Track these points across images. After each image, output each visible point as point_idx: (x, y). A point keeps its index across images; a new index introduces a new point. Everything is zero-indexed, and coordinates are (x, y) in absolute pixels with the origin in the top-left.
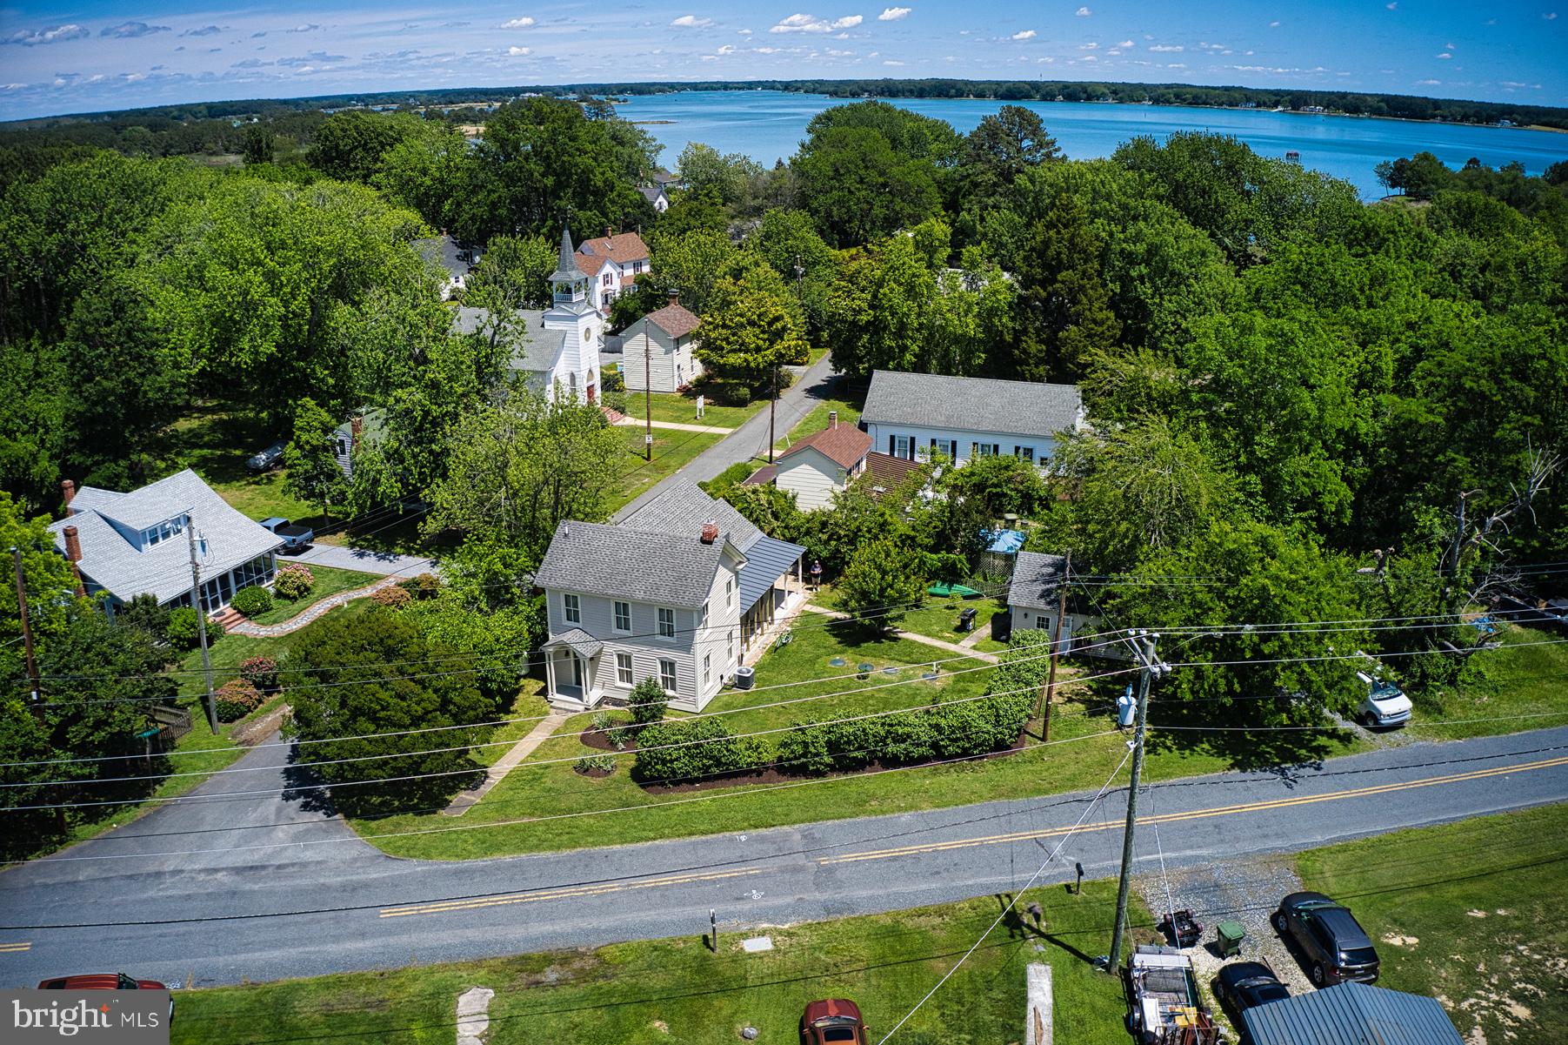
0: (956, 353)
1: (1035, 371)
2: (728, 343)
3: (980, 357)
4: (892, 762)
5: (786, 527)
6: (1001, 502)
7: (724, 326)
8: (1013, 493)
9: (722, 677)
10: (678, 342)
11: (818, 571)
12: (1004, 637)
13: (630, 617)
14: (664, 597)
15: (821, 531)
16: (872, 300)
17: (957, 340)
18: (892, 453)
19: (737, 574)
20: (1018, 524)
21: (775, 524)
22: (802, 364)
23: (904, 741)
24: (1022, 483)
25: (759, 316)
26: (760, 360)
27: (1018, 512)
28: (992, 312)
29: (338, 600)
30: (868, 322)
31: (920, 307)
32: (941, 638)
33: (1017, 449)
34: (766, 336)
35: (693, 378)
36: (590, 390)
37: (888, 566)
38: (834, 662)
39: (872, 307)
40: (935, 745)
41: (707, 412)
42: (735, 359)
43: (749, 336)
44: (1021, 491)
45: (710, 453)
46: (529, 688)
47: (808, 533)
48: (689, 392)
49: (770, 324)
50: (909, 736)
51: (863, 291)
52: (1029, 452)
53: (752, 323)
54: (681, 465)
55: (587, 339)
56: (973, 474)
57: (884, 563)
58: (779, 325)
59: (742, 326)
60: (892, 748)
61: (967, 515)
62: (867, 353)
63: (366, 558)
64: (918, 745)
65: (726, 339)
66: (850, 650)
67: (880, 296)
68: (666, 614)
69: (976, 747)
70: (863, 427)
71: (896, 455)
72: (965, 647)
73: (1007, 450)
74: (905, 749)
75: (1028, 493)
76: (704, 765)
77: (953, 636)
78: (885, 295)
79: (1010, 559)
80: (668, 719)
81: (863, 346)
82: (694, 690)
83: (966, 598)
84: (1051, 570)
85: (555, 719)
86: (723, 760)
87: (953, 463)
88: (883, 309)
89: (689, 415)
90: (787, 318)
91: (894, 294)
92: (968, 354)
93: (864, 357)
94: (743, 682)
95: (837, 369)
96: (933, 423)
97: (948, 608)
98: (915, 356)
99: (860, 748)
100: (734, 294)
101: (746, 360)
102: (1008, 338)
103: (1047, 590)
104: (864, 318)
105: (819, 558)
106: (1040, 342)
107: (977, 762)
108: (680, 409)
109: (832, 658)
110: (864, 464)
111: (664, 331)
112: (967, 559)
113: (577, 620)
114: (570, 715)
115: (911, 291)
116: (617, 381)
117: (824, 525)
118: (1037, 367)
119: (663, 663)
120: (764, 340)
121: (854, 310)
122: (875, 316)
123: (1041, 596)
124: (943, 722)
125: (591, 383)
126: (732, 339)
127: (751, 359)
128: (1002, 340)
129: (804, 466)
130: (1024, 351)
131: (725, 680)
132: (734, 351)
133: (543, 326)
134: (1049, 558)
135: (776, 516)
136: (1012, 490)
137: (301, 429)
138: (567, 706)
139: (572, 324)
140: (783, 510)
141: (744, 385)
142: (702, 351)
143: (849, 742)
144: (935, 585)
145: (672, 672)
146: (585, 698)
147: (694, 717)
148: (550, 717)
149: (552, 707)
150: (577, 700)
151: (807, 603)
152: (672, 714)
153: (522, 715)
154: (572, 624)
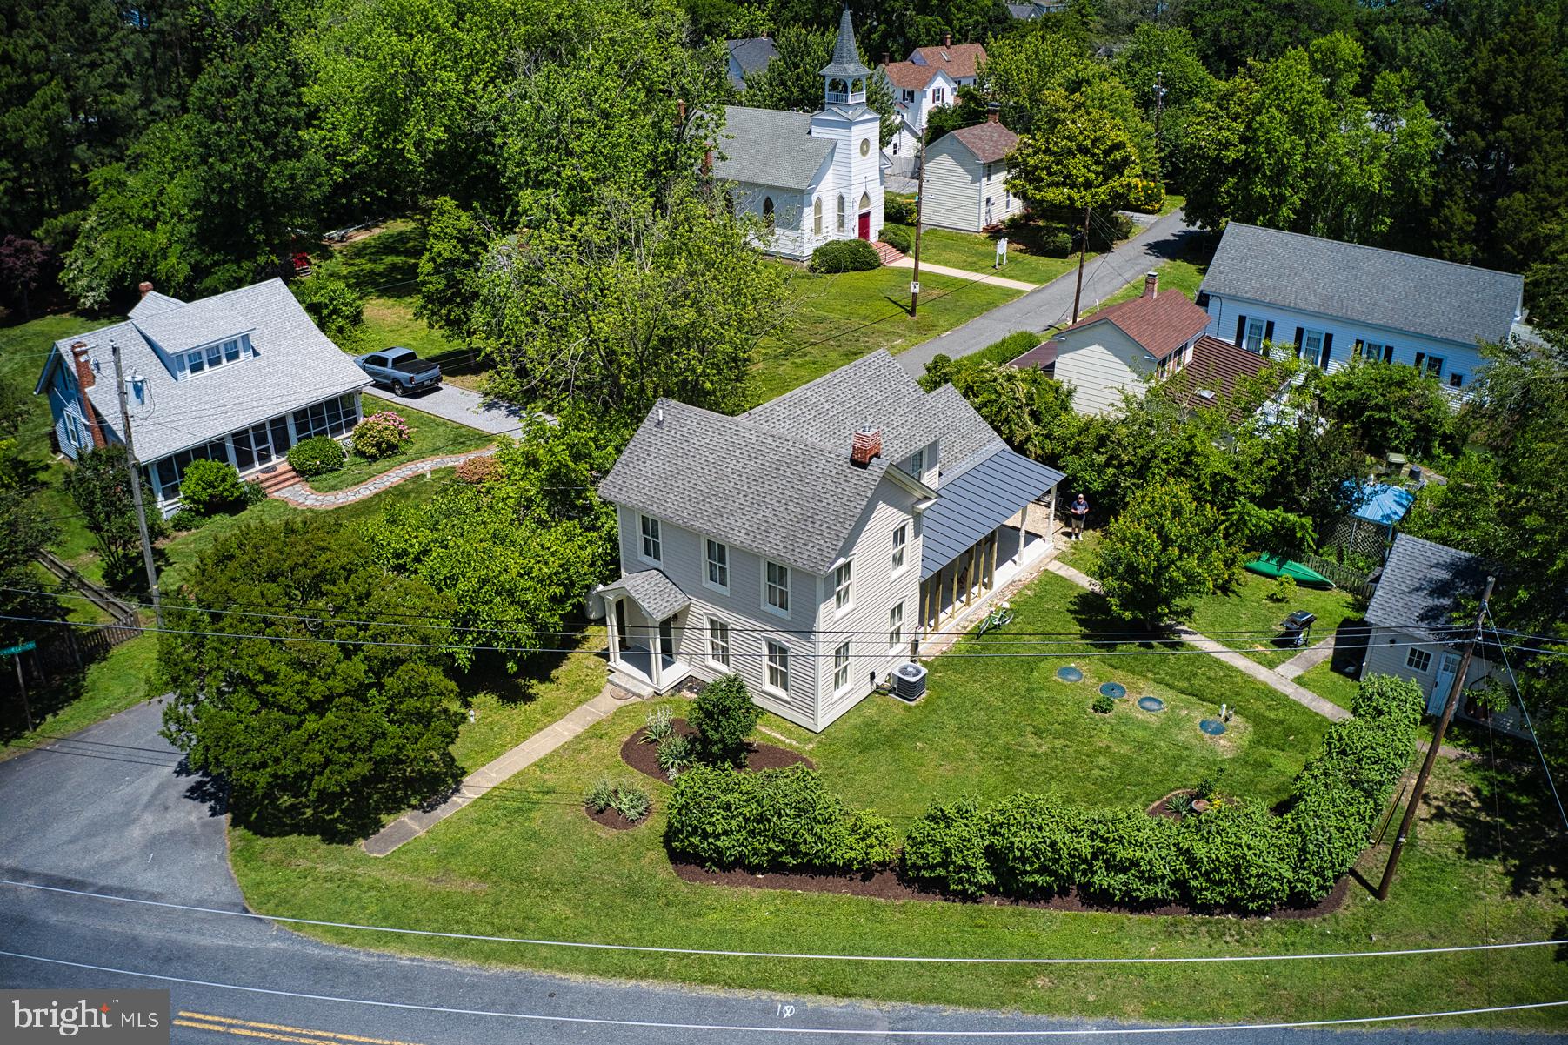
0: (1352, 213)
1: (1457, 249)
2: (1050, 174)
3: (1383, 222)
4: (1101, 899)
5: (1048, 436)
6: (1385, 433)
7: (1048, 151)
8: (1405, 423)
9: (873, 676)
10: (990, 169)
11: (1082, 510)
12: (1350, 669)
13: (727, 566)
14: (773, 546)
15: (1097, 450)
16: (1245, 131)
17: (1354, 195)
18: (1239, 343)
19: (918, 516)
20: (1405, 470)
21: (1033, 428)
22: (1152, 212)
23: (1125, 871)
24: (1420, 409)
25: (1093, 142)
26: (1089, 198)
27: (1407, 451)
28: (1407, 162)
29: (425, 466)
30: (1236, 161)
31: (1308, 146)
32: (1249, 654)
33: (1420, 357)
34: (1100, 169)
35: (1006, 217)
36: (864, 219)
37: (1173, 529)
38: (1065, 672)
39: (1244, 140)
40: (1180, 884)
41: (1010, 260)
42: (1055, 195)
43: (1078, 166)
44: (1417, 422)
45: (996, 314)
46: (592, 642)
47: (1077, 450)
48: (995, 233)
49: (1107, 153)
50: (1135, 863)
51: (1234, 119)
52: (1436, 364)
53: (1083, 150)
54: (952, 326)
55: (864, 153)
56: (1349, 386)
57: (1168, 525)
58: (1118, 155)
59: (1070, 152)
60: (1101, 878)
61: (1324, 456)
62: (1232, 203)
63: (494, 411)
64: (1152, 880)
65: (1048, 168)
66: (1097, 653)
67: (1255, 125)
68: (777, 572)
69: (1253, 898)
70: (1203, 300)
71: (1244, 346)
72: (1283, 677)
73: (1403, 358)
74: (1126, 883)
75: (1426, 425)
76: (770, 850)
77: (1269, 652)
78: (1262, 124)
79: (1384, 533)
81: (1227, 192)
82: (816, 695)
83: (1301, 583)
84: (1444, 575)
85: (605, 704)
86: (803, 848)
87: (1325, 364)
88: (1257, 143)
89: (989, 263)
90: (1130, 148)
91: (1275, 125)
92: (1368, 217)
93: (1227, 206)
94: (905, 689)
95: (1190, 220)
96: (1301, 304)
97: (1272, 598)
98: (1295, 211)
99: (1044, 870)
100: (1064, 110)
101: (1070, 198)
102: (1425, 200)
103: (1432, 609)
104: (1232, 155)
105: (1086, 491)
106: (1470, 210)
107: (1252, 920)
108: (978, 254)
109: (1063, 663)
110: (1188, 356)
111: (973, 154)
112: (1315, 527)
113: (656, 557)
114: (634, 699)
115: (1298, 124)
116: (909, 212)
117: (1102, 441)
118: (1460, 244)
119: (771, 647)
120: (1098, 174)
121: (1220, 142)
122: (1246, 153)
123: (1422, 618)
124: (1200, 851)
125: (864, 211)
126: (1055, 168)
127: (1076, 196)
128: (1417, 202)
129: (1096, 347)
130: (1446, 221)
131: (879, 680)
132: (1057, 185)
133: (810, 133)
134: (1446, 554)
135: (1036, 417)
136: (1404, 418)
137: (436, 236)
138: (630, 684)
139: (844, 132)
140: (1048, 410)
141: (1065, 231)
142: (1017, 182)
143: (1023, 860)
144: (1259, 559)
145: (784, 663)
146: (655, 676)
147: (810, 741)
148: (600, 698)
149: (609, 681)
150: (643, 676)
151: (1057, 558)
152: (778, 727)
153: (563, 687)
154: (650, 561)
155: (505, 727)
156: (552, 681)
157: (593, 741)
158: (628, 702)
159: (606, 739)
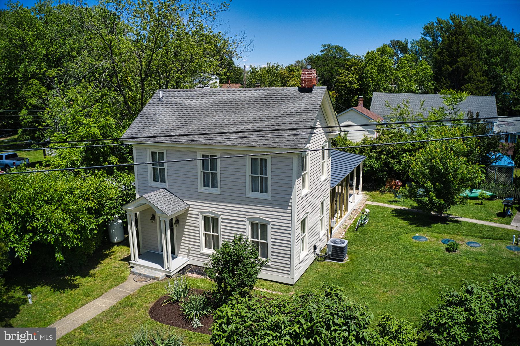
9: (315, 247)
13: (218, 171)
14: (258, 141)
46: (117, 254)
68: (258, 165)
77: (501, 220)
80: (257, 289)
82: (289, 257)
85: (130, 286)
94: (336, 254)
113: (163, 181)
114: (152, 281)
119: (254, 225)
131: (319, 250)
138: (147, 272)
145: (264, 236)
146: (166, 265)
147: (289, 290)
148: (126, 283)
149: (132, 273)
150: (157, 266)
151: (367, 200)
152: (262, 285)
153: (98, 279)
154: (158, 184)
155: (56, 305)
156: (91, 276)
157: (125, 309)
158: (147, 283)
159: (135, 307)
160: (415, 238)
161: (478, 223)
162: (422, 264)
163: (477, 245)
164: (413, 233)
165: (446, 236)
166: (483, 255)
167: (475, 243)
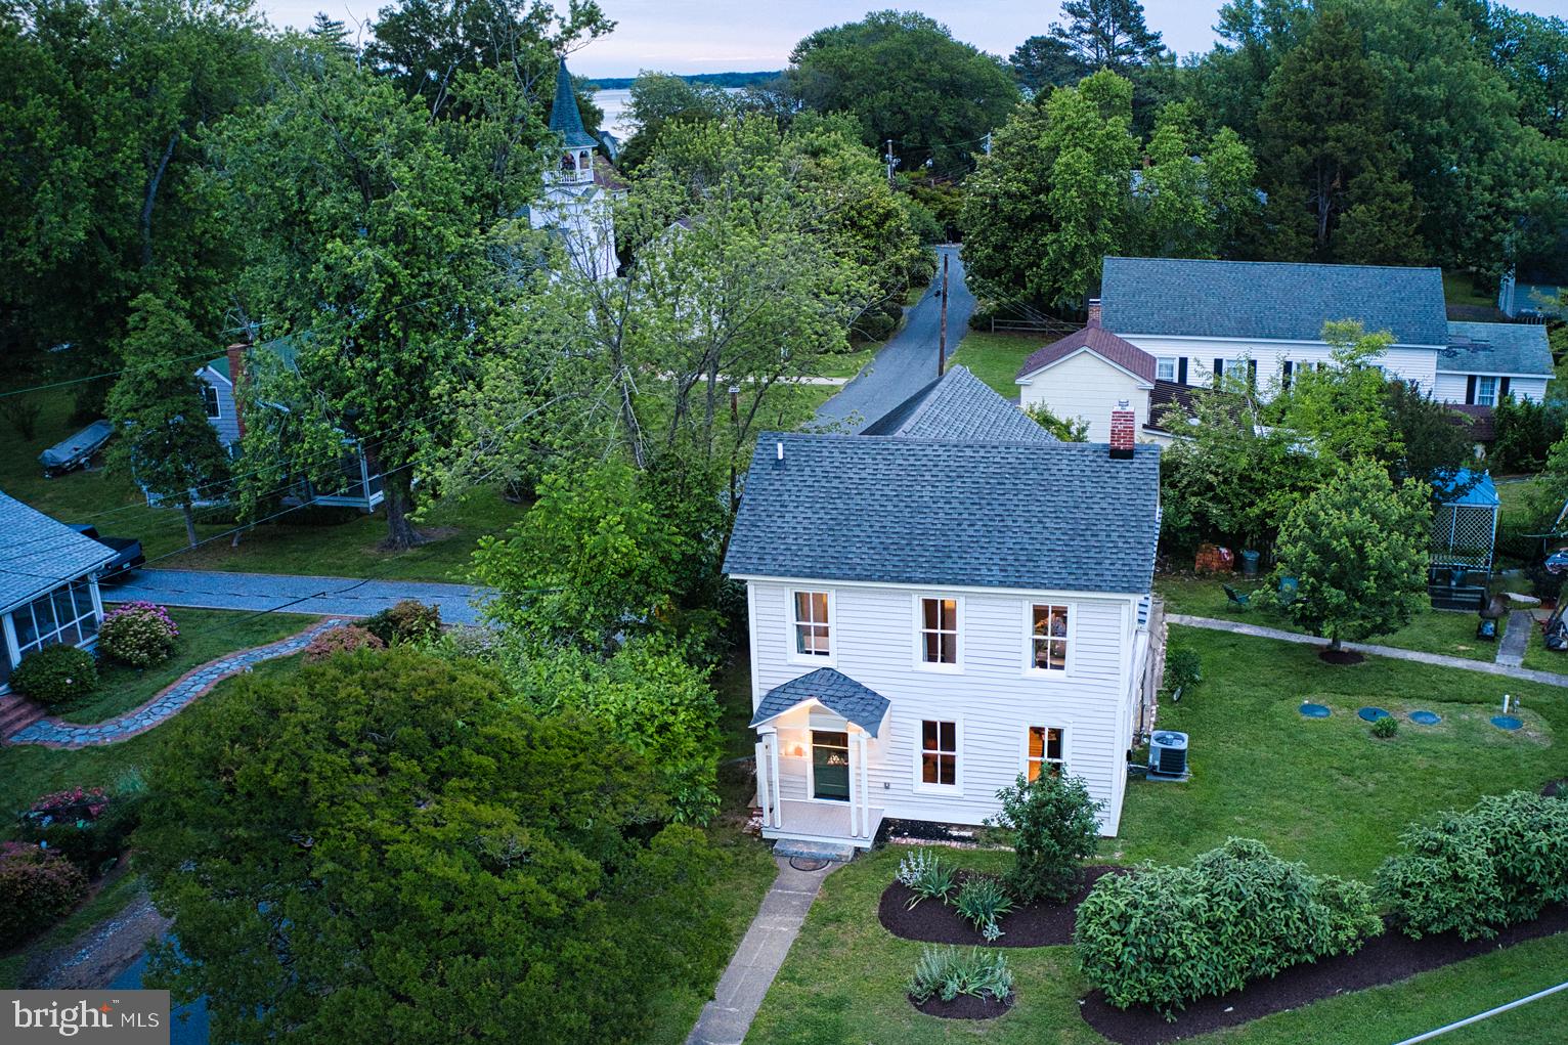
13: (958, 631)
14: (1053, 576)
29: (232, 664)
32: (1455, 653)
55: (600, 244)
66: (1319, 687)
72: (1508, 665)
77: (1476, 649)
85: (799, 881)
96: (1219, 331)
109: (1294, 703)
114: (833, 865)
119: (1037, 731)
131: (1132, 762)
138: (817, 850)
145: (1056, 751)
147: (1111, 849)
151: (1165, 611)
154: (811, 659)
157: (831, 927)
158: (828, 869)
159: (848, 920)
160: (1305, 709)
161: (1426, 662)
162: (1334, 771)
163: (1431, 720)
164: (1297, 698)
165: (1366, 702)
166: (1445, 740)
167: (1427, 714)
